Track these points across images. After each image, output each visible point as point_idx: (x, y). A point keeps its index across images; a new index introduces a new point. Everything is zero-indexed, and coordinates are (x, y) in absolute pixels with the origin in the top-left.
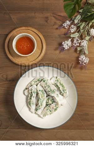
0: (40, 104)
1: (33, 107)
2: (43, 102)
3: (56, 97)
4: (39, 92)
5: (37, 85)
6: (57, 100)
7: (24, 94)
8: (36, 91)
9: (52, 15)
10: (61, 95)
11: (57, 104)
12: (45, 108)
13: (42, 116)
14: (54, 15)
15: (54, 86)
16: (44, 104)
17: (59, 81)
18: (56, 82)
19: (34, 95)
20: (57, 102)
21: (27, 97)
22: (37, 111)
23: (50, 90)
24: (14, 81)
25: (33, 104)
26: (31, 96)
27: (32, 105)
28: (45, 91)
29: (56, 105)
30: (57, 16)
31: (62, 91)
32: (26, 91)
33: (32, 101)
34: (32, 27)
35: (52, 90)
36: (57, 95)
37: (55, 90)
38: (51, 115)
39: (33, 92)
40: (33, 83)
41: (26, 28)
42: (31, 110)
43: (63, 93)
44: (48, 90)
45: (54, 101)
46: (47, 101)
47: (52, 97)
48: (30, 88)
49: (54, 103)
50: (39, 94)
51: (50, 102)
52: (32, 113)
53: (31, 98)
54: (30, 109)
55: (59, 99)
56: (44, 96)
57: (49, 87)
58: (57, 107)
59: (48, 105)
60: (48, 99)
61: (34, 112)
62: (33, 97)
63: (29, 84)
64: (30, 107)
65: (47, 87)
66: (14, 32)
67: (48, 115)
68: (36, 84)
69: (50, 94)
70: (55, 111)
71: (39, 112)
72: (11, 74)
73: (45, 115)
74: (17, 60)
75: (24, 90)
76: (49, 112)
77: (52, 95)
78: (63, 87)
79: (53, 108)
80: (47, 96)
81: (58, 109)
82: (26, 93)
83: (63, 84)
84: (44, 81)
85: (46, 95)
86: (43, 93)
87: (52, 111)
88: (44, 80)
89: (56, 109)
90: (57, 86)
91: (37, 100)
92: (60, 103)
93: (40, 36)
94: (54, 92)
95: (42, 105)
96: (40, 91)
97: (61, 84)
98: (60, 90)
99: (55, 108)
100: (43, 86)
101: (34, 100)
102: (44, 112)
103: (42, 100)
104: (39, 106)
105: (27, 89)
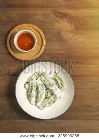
0: (39, 97)
1: (33, 100)
2: (42, 95)
3: (54, 90)
4: (39, 86)
5: (37, 80)
6: (55, 93)
7: (25, 87)
8: (36, 85)
9: (52, 12)
10: (59, 88)
11: (56, 97)
12: (44, 100)
13: (41, 108)
14: (53, 12)
15: (53, 80)
16: (44, 97)
17: (58, 76)
18: (55, 76)
19: (35, 88)
20: (55, 95)
21: (28, 90)
22: (36, 103)
23: (49, 84)
24: (16, 76)
25: (33, 96)
26: (32, 89)
27: (32, 98)
28: (45, 85)
29: (54, 98)
30: (57, 13)
31: (60, 85)
32: (27, 85)
33: (32, 94)
34: (32, 24)
35: (51, 83)
36: (56, 88)
37: (53, 84)
38: (50, 106)
39: (33, 86)
40: (33, 77)
41: (27, 25)
42: (32, 102)
43: (61, 87)
44: (47, 84)
45: (52, 94)
46: (46, 94)
47: (51, 90)
48: (30, 82)
49: (53, 96)
50: (38, 87)
51: (49, 95)
52: (32, 105)
53: (31, 92)
54: (30, 101)
55: (58, 92)
56: (43, 89)
57: (48, 81)
58: (56, 100)
59: (47, 98)
60: (48, 92)
61: (34, 104)
62: (34, 90)
63: (30, 78)
64: (30, 99)
65: (46, 81)
66: (16, 29)
67: (47, 106)
68: (36, 78)
69: (49, 88)
70: (53, 103)
71: (39, 104)
72: (13, 69)
73: (44, 107)
74: (19, 55)
75: (25, 84)
76: (48, 104)
77: (51, 89)
78: (61, 81)
79: (52, 101)
80: (46, 90)
81: (56, 101)
82: (27, 87)
83: (61, 78)
84: (44, 76)
85: (45, 88)
86: (43, 86)
87: (51, 104)
88: (43, 74)
89: (54, 102)
90: (55, 80)
91: (37, 93)
92: (58, 96)
93: (40, 32)
94: (52, 85)
95: (41, 98)
96: (39, 84)
97: (60, 78)
98: (58, 84)
99: (53, 100)
100: (43, 80)
101: (34, 93)
102: (43, 105)
103: (42, 93)
104: (39, 99)
105: (27, 83)
